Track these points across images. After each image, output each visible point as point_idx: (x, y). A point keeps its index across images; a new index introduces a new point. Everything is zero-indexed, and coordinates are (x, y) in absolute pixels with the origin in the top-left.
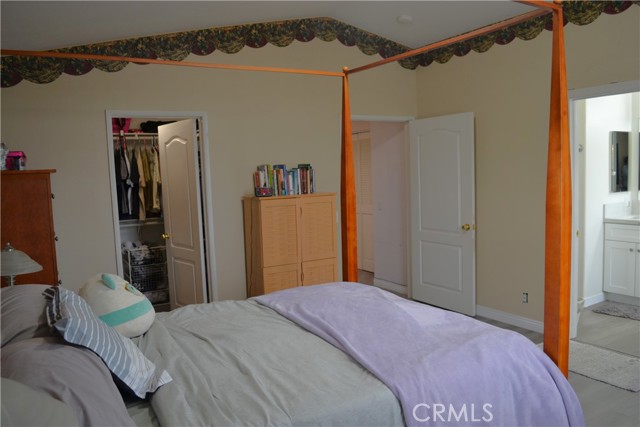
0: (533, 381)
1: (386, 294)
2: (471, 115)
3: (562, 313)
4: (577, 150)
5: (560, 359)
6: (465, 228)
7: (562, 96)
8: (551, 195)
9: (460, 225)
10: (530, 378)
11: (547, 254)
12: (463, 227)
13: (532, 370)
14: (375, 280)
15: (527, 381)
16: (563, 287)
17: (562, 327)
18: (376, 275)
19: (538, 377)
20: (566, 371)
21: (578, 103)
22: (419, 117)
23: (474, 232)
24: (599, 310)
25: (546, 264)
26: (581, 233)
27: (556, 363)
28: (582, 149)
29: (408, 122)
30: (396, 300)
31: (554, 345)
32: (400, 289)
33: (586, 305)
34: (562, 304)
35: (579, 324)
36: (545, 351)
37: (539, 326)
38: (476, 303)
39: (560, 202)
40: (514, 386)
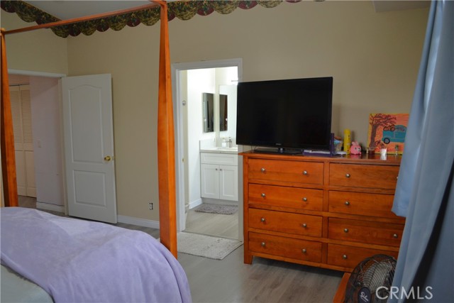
0: (154, 264)
1: (41, 213)
2: (109, 76)
3: (171, 214)
4: (181, 104)
5: (172, 246)
6: (107, 159)
7: (167, 65)
8: (160, 133)
9: (103, 157)
10: (152, 262)
11: (159, 174)
12: (105, 159)
13: (152, 257)
14: (37, 204)
15: (149, 265)
16: (170, 197)
17: (171, 224)
18: (38, 200)
19: (157, 260)
20: (176, 254)
21: (182, 72)
22: (69, 75)
23: (113, 162)
24: (199, 210)
25: (159, 182)
26: (186, 160)
27: (169, 249)
28: (184, 104)
29: (61, 78)
30: (51, 218)
31: (166, 237)
32: (58, 209)
33: (191, 208)
34: (170, 208)
35: (187, 221)
36: (162, 242)
37: (156, 224)
38: (117, 214)
39: (167, 138)
40: (140, 269)
